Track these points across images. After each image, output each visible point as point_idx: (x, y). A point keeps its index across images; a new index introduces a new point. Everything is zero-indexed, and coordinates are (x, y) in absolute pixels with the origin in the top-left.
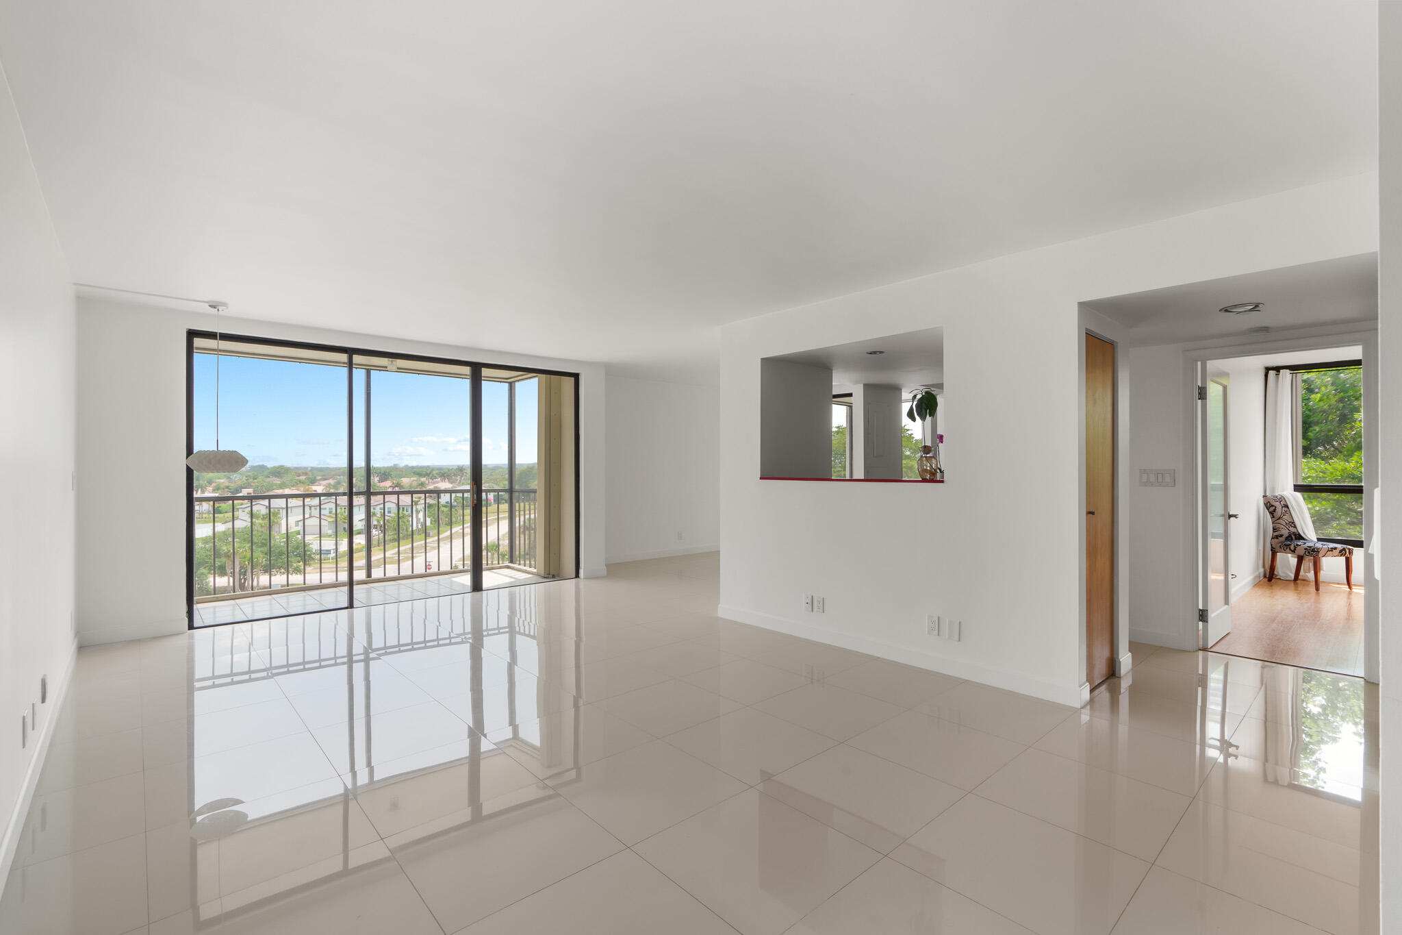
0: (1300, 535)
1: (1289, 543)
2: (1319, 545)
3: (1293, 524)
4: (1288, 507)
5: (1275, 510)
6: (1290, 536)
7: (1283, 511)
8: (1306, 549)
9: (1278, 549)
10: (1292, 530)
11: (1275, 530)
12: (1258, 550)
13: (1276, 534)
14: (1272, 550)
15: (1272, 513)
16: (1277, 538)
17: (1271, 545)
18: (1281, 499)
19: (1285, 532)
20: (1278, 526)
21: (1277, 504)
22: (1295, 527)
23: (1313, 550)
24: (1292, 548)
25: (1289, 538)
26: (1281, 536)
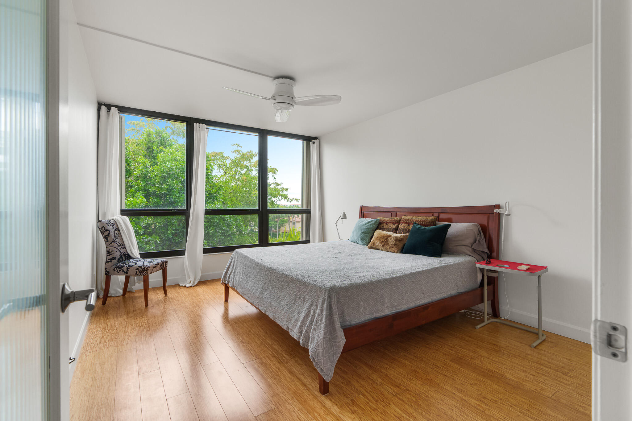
0: (128, 255)
1: (122, 265)
2: (147, 262)
3: (123, 245)
4: (119, 230)
5: (108, 235)
6: (121, 257)
7: (116, 235)
8: (137, 269)
9: (112, 272)
10: (123, 250)
11: (108, 253)
12: (93, 275)
13: (110, 257)
14: (106, 274)
15: (106, 238)
16: (111, 261)
17: (106, 269)
18: (114, 223)
19: (117, 254)
20: (111, 249)
21: (110, 228)
22: (125, 248)
23: (144, 270)
24: (125, 269)
25: (121, 260)
26: (114, 258)
